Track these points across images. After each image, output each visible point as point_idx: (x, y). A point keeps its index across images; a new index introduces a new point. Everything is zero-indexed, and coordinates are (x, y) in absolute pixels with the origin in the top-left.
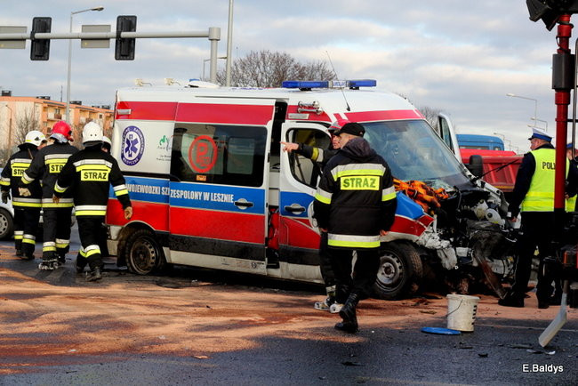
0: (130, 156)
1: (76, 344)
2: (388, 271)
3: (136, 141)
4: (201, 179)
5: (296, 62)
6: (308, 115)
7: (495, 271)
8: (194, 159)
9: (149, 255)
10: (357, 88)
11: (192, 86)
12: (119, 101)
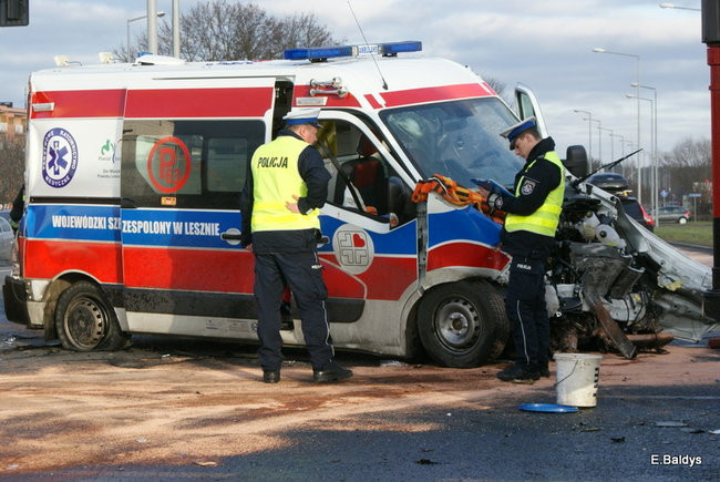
0: (57, 173)
1: (16, 456)
2: (457, 324)
3: (64, 151)
4: (169, 203)
5: (268, 15)
6: (325, 99)
7: (615, 317)
8: (156, 173)
9: (93, 321)
10: (394, 55)
11: (143, 64)
12: (34, 91)
